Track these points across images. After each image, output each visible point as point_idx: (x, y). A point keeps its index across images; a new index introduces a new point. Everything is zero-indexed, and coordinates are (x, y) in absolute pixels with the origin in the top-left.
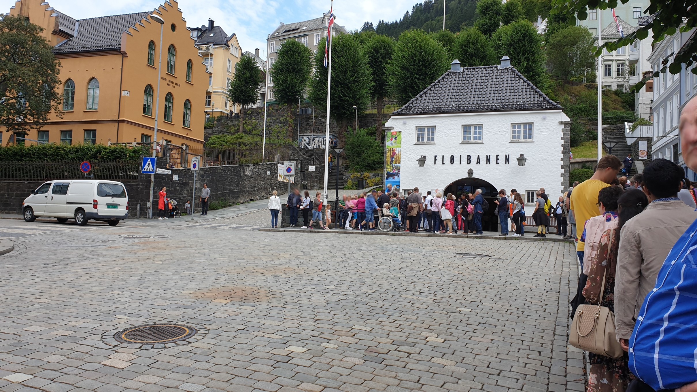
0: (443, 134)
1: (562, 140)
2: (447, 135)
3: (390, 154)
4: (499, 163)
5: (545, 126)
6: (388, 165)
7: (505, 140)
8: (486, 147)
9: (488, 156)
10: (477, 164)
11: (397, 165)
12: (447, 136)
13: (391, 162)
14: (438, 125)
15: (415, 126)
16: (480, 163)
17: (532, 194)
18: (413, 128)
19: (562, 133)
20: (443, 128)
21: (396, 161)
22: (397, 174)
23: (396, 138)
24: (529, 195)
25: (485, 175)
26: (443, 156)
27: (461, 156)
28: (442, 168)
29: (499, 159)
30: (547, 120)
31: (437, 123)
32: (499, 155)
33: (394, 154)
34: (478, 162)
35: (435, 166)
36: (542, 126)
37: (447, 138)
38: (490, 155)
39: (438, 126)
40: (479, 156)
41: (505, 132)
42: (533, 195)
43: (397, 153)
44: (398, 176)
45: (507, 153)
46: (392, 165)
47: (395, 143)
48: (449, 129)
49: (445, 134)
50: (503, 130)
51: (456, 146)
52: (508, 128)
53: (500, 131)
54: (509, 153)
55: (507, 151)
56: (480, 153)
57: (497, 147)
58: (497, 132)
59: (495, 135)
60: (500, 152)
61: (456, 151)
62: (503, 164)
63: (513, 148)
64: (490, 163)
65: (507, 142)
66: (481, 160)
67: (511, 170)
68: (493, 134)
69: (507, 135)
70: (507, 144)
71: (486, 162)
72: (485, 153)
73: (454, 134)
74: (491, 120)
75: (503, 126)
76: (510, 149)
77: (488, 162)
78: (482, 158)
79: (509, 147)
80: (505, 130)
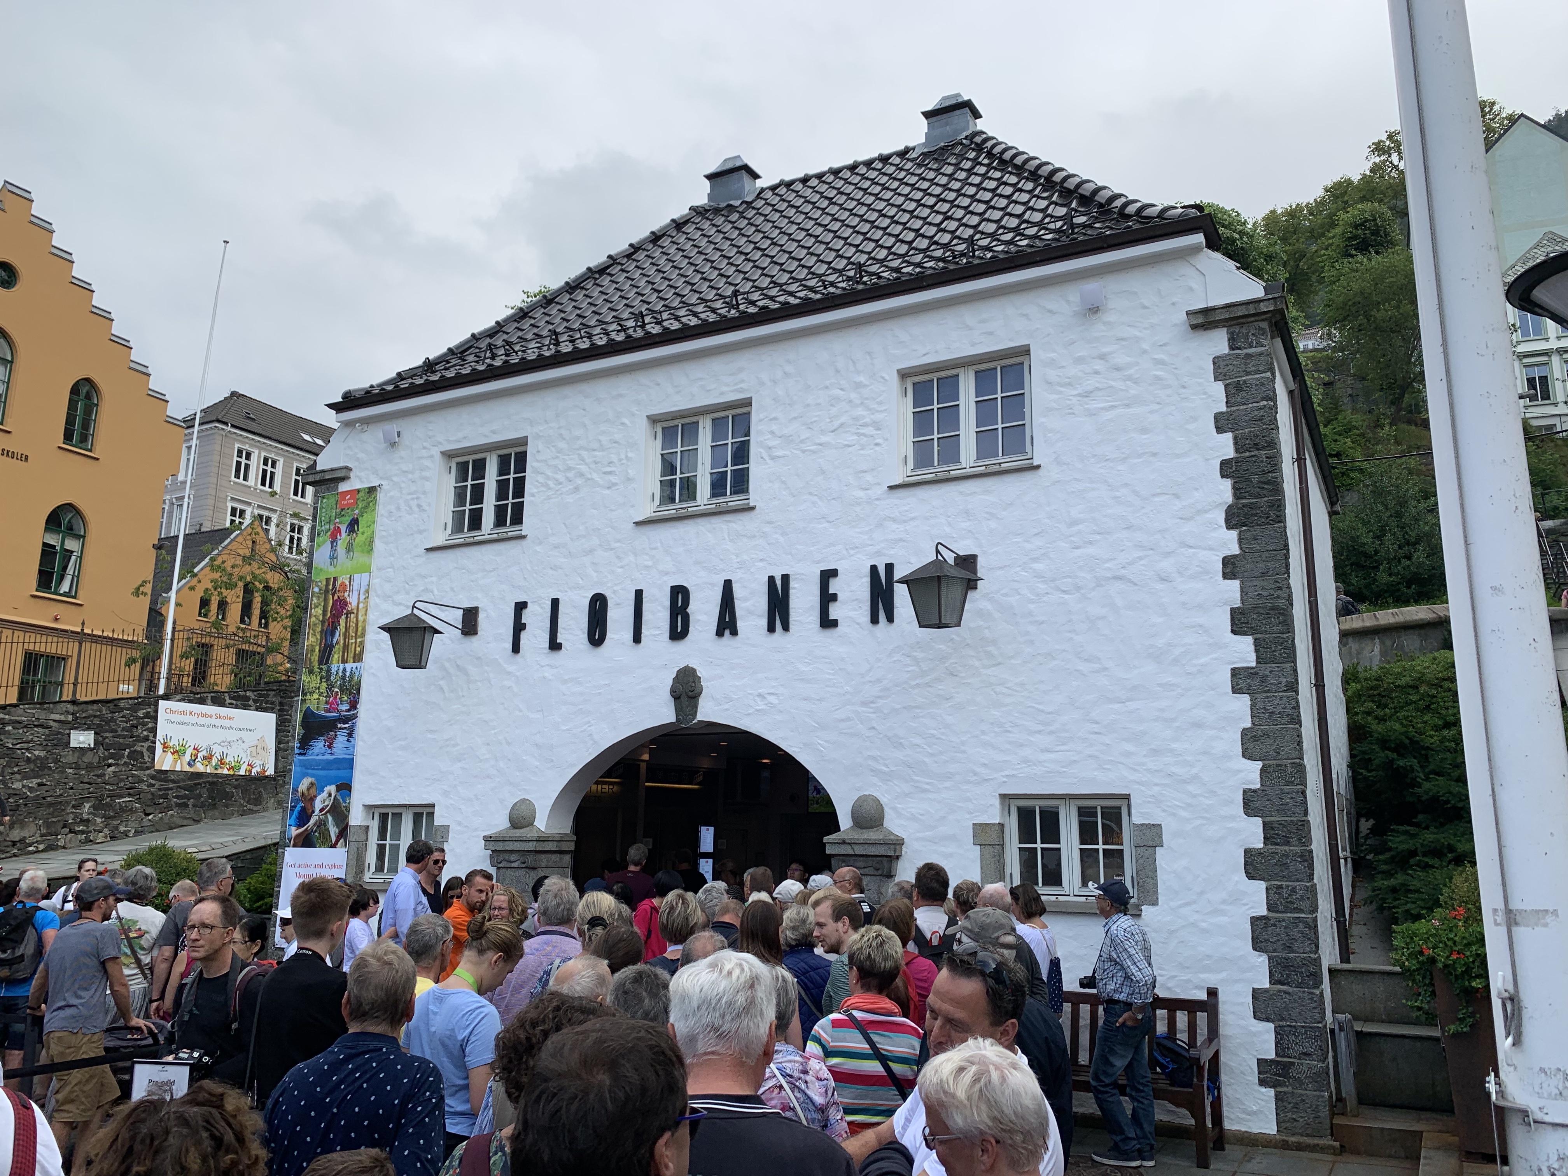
0: (560, 477)
1: (1220, 430)
2: (579, 481)
3: (324, 614)
4: (834, 624)
5: (1102, 357)
6: (311, 672)
7: (869, 477)
8: (767, 529)
9: (779, 583)
10: (720, 633)
11: (348, 666)
12: (577, 489)
13: (325, 656)
14: (536, 430)
15: (436, 452)
16: (734, 632)
17: (1051, 821)
18: (427, 463)
19: (1220, 387)
20: (562, 445)
21: (346, 648)
22: (346, 720)
23: (353, 525)
24: (1026, 834)
25: (761, 706)
26: (555, 603)
27: (639, 594)
28: (548, 673)
29: (834, 598)
30: (1110, 317)
31: (530, 423)
32: (834, 573)
33: (340, 608)
34: (727, 624)
35: (514, 665)
36: (1080, 360)
37: (575, 497)
38: (786, 578)
39: (537, 436)
40: (728, 585)
42: (1052, 833)
43: (353, 601)
44: (350, 735)
45: (879, 553)
46: (329, 671)
47: (349, 548)
48: (586, 449)
49: (570, 475)
50: (856, 419)
51: (619, 541)
52: (880, 403)
53: (836, 423)
54: (892, 552)
55: (883, 545)
56: (736, 566)
57: (826, 525)
58: (823, 432)
59: (814, 452)
60: (845, 552)
61: (620, 570)
62: (858, 624)
63: (913, 519)
64: (786, 628)
65: (879, 484)
66: (738, 613)
67: (907, 665)
68: (803, 446)
69: (877, 444)
70: (877, 499)
71: (764, 622)
72: (761, 564)
73: (610, 473)
74: (790, 369)
75: (853, 396)
76: (894, 526)
77: (778, 618)
78: (746, 599)
79: (894, 520)
80: (864, 417)
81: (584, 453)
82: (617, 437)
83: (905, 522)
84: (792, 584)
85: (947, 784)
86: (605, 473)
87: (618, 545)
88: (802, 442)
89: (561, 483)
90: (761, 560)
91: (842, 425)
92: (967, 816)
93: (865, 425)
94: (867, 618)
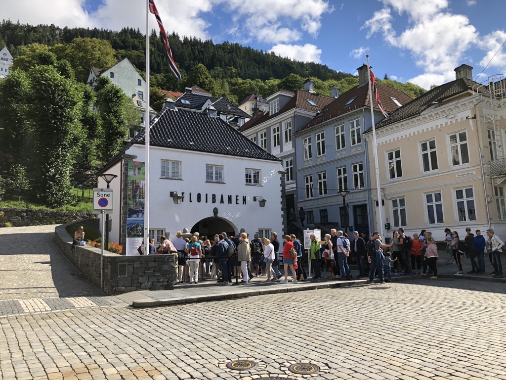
1: (280, 186)
3: (133, 187)
4: (238, 204)
6: (130, 200)
8: (227, 187)
9: (230, 196)
11: (141, 200)
13: (134, 197)
15: (160, 158)
16: (223, 203)
17: (263, 231)
18: (158, 160)
22: (142, 211)
23: (139, 169)
25: (227, 215)
26: (190, 194)
27: (206, 194)
29: (238, 200)
31: (182, 158)
32: (238, 196)
33: (138, 187)
34: (222, 201)
35: (182, 204)
39: (184, 162)
40: (222, 195)
44: (143, 214)
46: (136, 200)
47: (139, 173)
54: (245, 194)
56: (223, 192)
57: (236, 189)
58: (235, 174)
59: (234, 177)
60: (239, 193)
61: (202, 190)
63: (248, 190)
64: (231, 203)
67: (248, 211)
70: (243, 186)
71: (228, 202)
74: (230, 163)
75: (239, 170)
78: (225, 198)
79: (245, 190)
81: (194, 167)
87: (202, 185)
90: (227, 192)
91: (238, 174)
94: (243, 203)
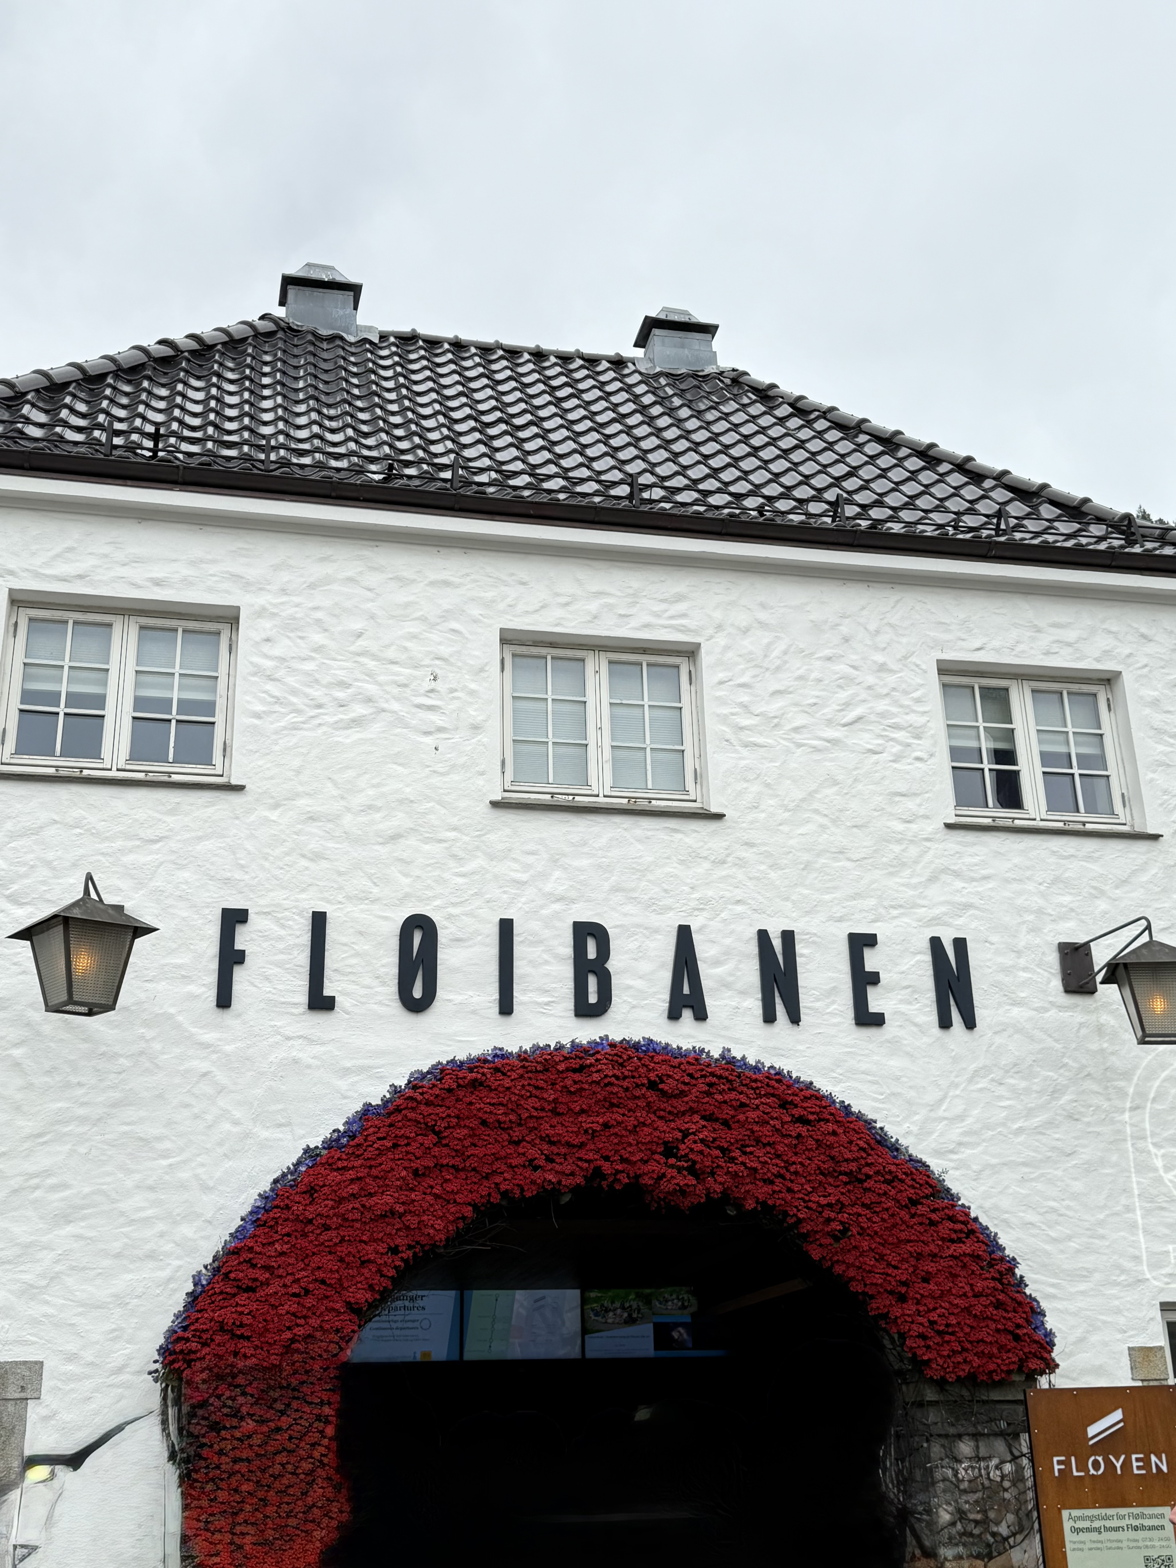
0: (317, 693)
2: (363, 710)
4: (878, 1020)
7: (910, 804)
9: (777, 943)
10: (674, 1015)
12: (357, 722)
14: (262, 600)
16: (701, 1015)
20: (318, 638)
26: (319, 921)
28: (306, 1054)
29: (874, 979)
31: (247, 585)
32: (870, 940)
34: (685, 1000)
35: (218, 1030)
37: (355, 735)
38: (788, 937)
39: (261, 613)
40: (684, 934)
41: (899, 735)
45: (939, 921)
48: (374, 657)
49: (340, 694)
50: (883, 715)
51: (455, 829)
52: (918, 701)
53: (851, 716)
54: (959, 921)
55: (943, 909)
56: (693, 904)
57: (849, 864)
58: (829, 722)
59: (817, 750)
60: (882, 911)
61: (460, 880)
62: (916, 1025)
63: (986, 878)
64: (795, 1018)
65: (926, 817)
66: (706, 983)
67: (1000, 1098)
68: (797, 737)
69: (918, 759)
70: (927, 840)
71: (754, 1004)
72: (739, 909)
73: (431, 708)
74: (763, 616)
75: (871, 680)
76: (959, 884)
77: (778, 1001)
78: (717, 963)
79: (957, 874)
80: (895, 715)
81: (371, 664)
82: (444, 650)
83: (973, 880)
84: (799, 948)
85: (1083, 1287)
86: (419, 706)
87: (452, 835)
88: (796, 730)
89: (320, 706)
90: (738, 902)
91: (859, 719)
92: (1119, 1336)
93: (897, 727)
94: (934, 1018)
